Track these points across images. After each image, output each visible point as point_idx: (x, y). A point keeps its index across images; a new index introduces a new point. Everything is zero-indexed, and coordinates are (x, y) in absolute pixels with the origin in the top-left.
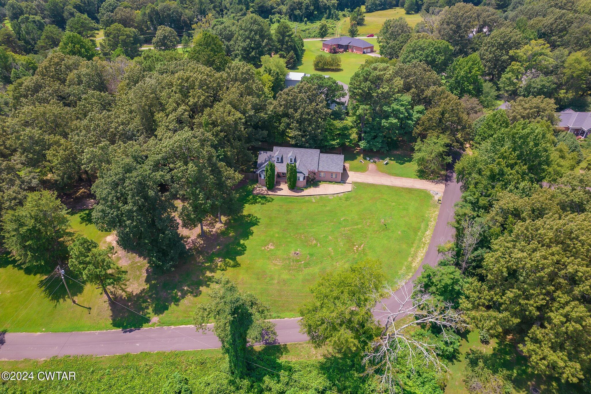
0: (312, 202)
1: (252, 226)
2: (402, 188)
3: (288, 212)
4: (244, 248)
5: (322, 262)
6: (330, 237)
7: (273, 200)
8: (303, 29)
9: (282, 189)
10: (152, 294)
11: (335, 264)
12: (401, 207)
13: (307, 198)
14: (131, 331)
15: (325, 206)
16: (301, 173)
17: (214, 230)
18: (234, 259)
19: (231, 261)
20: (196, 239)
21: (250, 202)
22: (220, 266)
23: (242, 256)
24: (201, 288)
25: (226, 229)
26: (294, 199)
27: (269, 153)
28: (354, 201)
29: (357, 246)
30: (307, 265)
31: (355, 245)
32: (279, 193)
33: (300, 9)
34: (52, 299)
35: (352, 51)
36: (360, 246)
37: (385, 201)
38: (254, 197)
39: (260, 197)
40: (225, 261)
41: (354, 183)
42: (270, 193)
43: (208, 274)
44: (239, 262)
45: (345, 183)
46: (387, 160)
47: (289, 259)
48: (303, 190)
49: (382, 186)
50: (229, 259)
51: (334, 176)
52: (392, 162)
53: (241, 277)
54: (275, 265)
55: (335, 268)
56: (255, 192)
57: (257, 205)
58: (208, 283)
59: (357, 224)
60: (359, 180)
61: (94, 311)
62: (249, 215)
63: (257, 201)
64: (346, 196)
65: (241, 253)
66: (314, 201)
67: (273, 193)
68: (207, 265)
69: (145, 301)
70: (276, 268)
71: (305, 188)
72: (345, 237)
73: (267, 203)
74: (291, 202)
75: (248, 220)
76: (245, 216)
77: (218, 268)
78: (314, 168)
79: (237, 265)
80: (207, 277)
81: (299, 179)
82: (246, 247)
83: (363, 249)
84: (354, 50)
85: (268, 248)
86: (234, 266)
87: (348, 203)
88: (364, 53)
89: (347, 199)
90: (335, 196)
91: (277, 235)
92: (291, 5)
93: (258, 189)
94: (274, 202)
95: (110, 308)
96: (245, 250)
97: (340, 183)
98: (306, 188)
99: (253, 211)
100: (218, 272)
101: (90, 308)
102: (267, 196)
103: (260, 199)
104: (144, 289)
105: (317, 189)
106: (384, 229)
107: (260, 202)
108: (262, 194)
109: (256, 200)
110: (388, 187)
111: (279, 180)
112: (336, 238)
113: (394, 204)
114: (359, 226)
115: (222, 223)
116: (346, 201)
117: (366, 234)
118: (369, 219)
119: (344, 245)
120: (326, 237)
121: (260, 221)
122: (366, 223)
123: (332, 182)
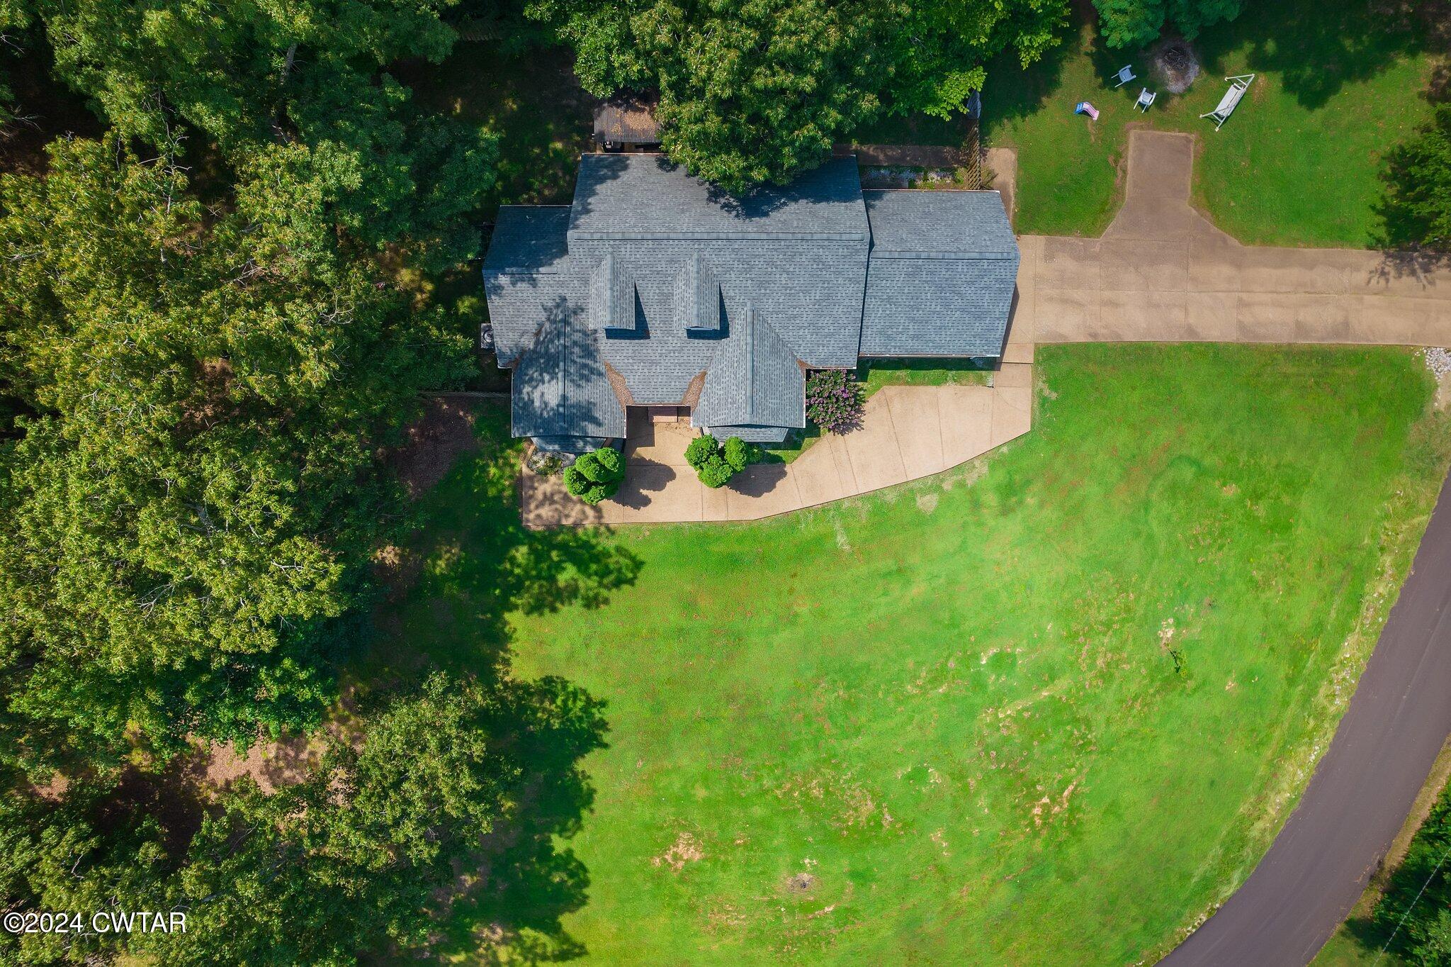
0: (837, 554)
4: (579, 874)
9: (672, 475)
13: (806, 526)
18: (553, 929)
19: (543, 938)
21: (528, 599)
29: (1046, 800)
31: (1036, 796)
32: (663, 505)
36: (1058, 797)
38: (537, 558)
40: (518, 939)
41: (1046, 358)
42: (614, 515)
44: (578, 937)
45: (998, 365)
48: (778, 465)
50: (535, 926)
52: (1268, 87)
54: (723, 931)
56: (531, 521)
57: (566, 612)
59: (1052, 674)
60: (1072, 326)
62: (548, 680)
65: (572, 898)
66: (842, 541)
70: (728, 941)
72: (998, 760)
73: (615, 597)
76: (527, 691)
82: (581, 866)
83: (1072, 809)
85: (677, 860)
86: (563, 956)
90: (947, 484)
91: (701, 793)
93: (539, 488)
94: (646, 581)
96: (586, 883)
97: (969, 366)
98: (796, 440)
99: (558, 653)
102: (604, 543)
103: (571, 570)
106: (1167, 680)
107: (574, 591)
108: (571, 530)
114: (1063, 684)
117: (1089, 727)
118: (1108, 625)
119: (992, 807)
120: (918, 775)
121: (608, 714)
122: (1093, 655)
123: (924, 366)
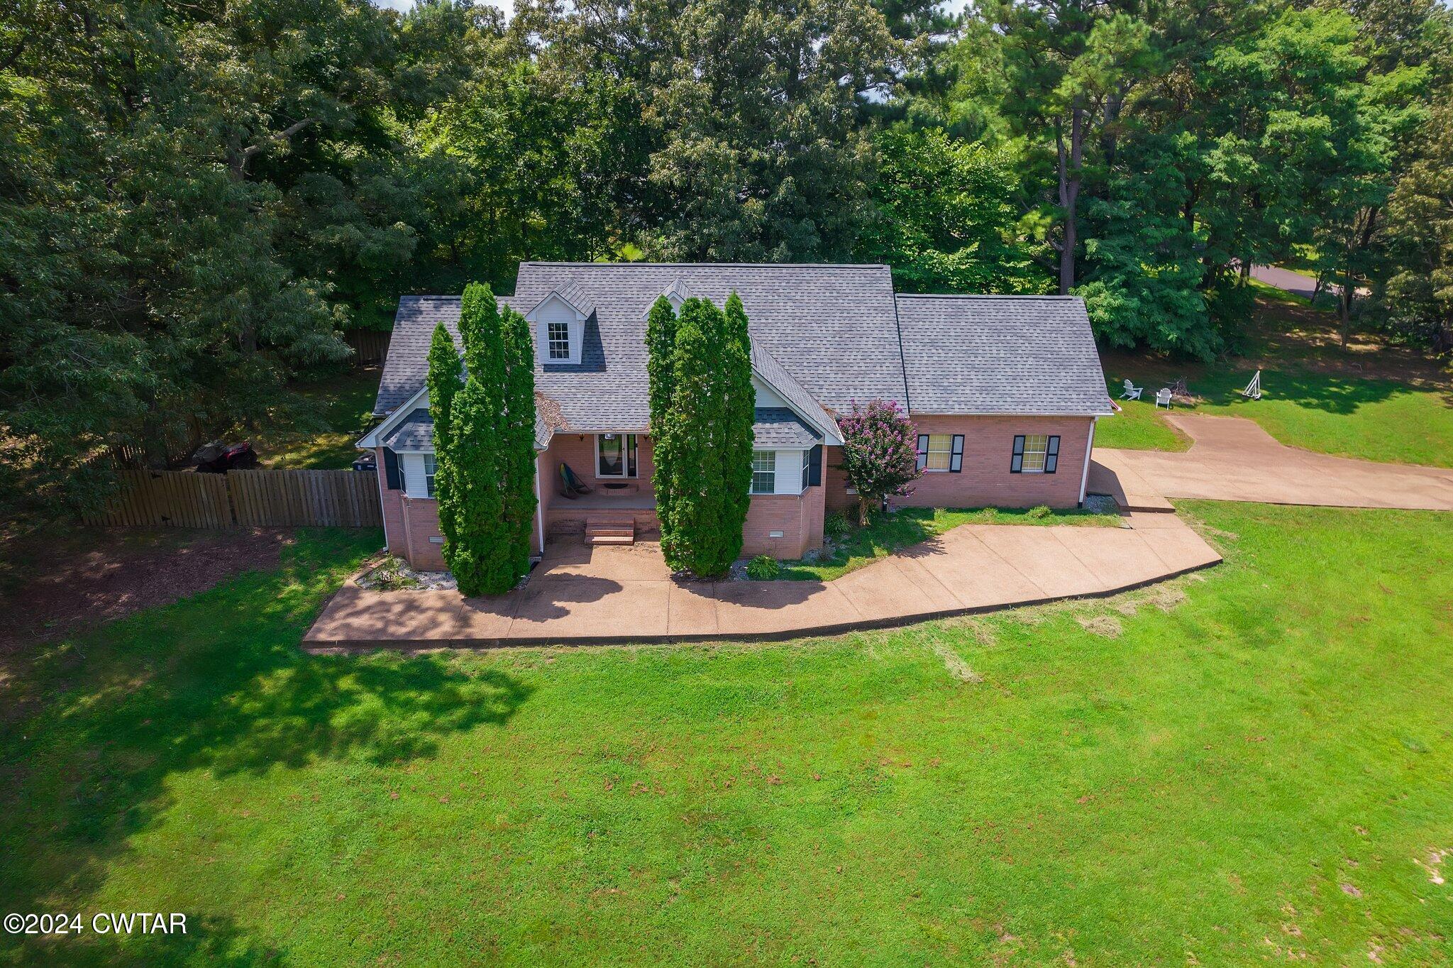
0: (948, 685)
7: (518, 694)
9: (613, 587)
15: (1111, 714)
16: (785, 414)
21: (244, 746)
26: (747, 666)
28: (1320, 641)
32: (583, 617)
38: (305, 683)
39: (371, 678)
42: (488, 624)
45: (1121, 511)
48: (814, 584)
51: (1033, 463)
56: (328, 630)
57: (322, 768)
63: (340, 719)
64: (1212, 599)
67: (525, 628)
71: (824, 561)
73: (450, 743)
74: (723, 702)
81: (767, 482)
87: (1290, 658)
93: (369, 598)
94: (526, 721)
97: (1080, 509)
98: (835, 560)
99: (256, 859)
102: (461, 661)
103: (370, 702)
105: (933, 561)
107: (363, 731)
108: (405, 644)
109: (320, 714)
111: (574, 512)
116: (1252, 640)
123: (1022, 510)
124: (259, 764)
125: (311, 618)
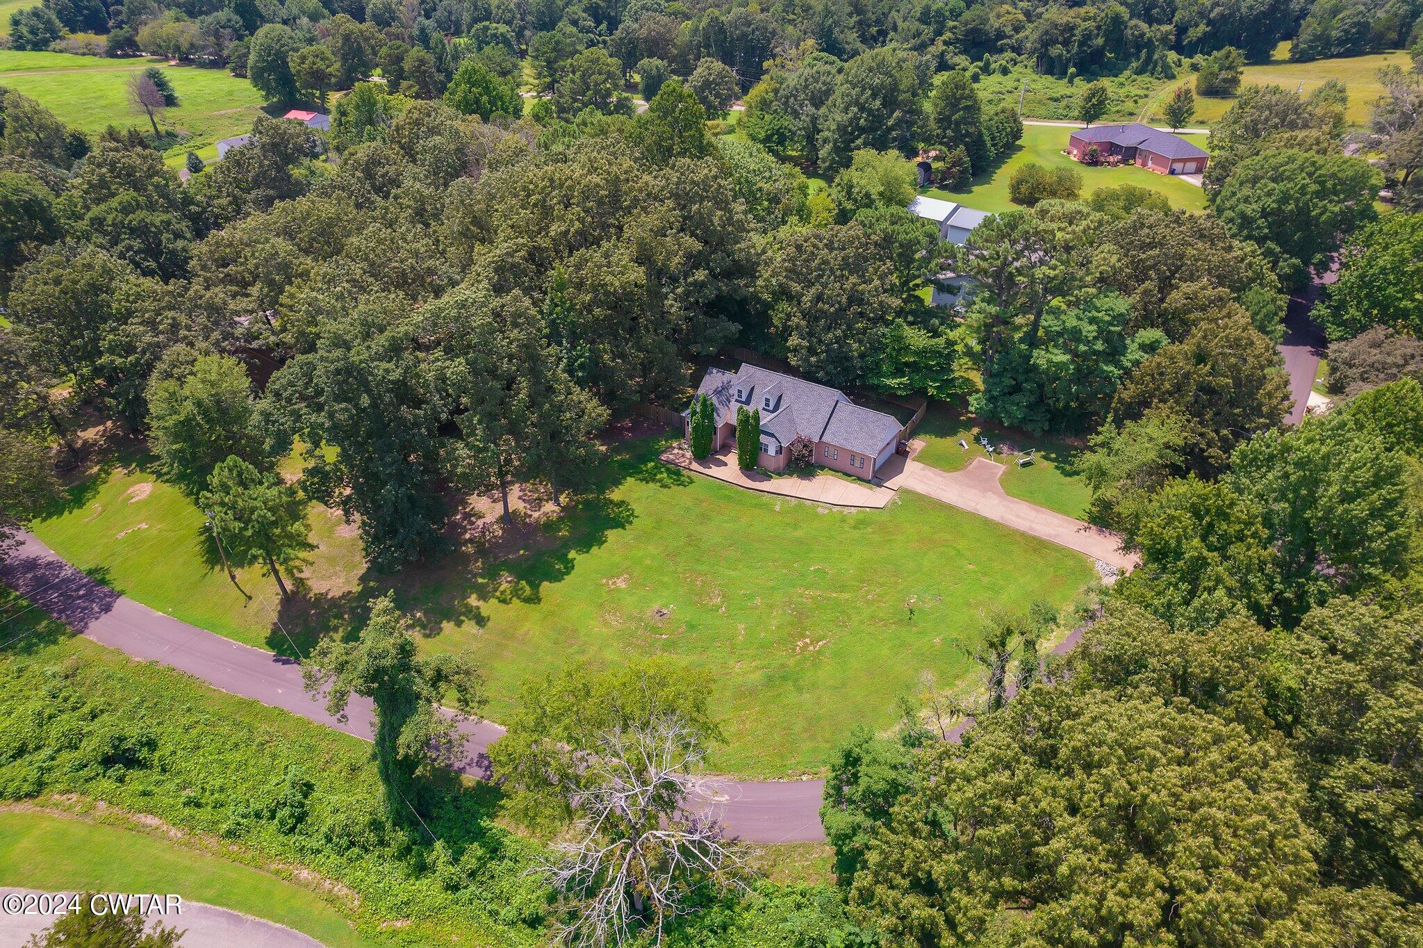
0: (771, 511)
1: (612, 528)
2: (1023, 534)
3: (704, 518)
4: (569, 566)
5: (705, 649)
6: (758, 601)
7: (692, 482)
8: (1055, 95)
9: (726, 464)
10: (357, 607)
11: (731, 663)
12: (986, 580)
13: (766, 498)
14: (285, 662)
15: (796, 526)
16: (772, 435)
17: (536, 515)
18: (535, 587)
19: (528, 588)
20: (492, 524)
21: (641, 476)
22: (502, 593)
23: (556, 585)
24: (445, 624)
25: (560, 519)
26: (737, 492)
27: (728, 376)
28: (873, 533)
29: (808, 640)
30: (670, 646)
31: (804, 637)
32: (715, 471)
33: (1066, 43)
34: (206, 562)
35: (1144, 165)
36: (815, 641)
37: (953, 553)
38: (656, 467)
39: (668, 471)
40: (517, 583)
41: (904, 492)
42: (695, 466)
43: (473, 601)
44: (542, 594)
45: (880, 486)
46: (1036, 456)
47: (641, 620)
48: (769, 478)
49: (973, 516)
50: (528, 582)
51: (857, 464)
52: (1046, 463)
53: (527, 625)
54: (606, 624)
55: (727, 674)
56: (664, 457)
57: (651, 485)
58: (462, 618)
59: (842, 588)
60: (920, 488)
61: (254, 606)
62: (623, 502)
63: (658, 477)
64: (861, 516)
65: (557, 577)
66: (777, 508)
67: (701, 469)
68: (480, 580)
69: (339, 616)
70: (605, 630)
71: (778, 474)
72: (793, 610)
73: (674, 488)
74: (728, 498)
75: (612, 512)
76: (611, 502)
77: (498, 594)
78: (811, 431)
79: (534, 599)
80: (467, 605)
81: (766, 450)
82: (573, 567)
83: (819, 652)
84: (1150, 163)
85: (614, 583)
86: (528, 600)
87: (856, 534)
88: (1172, 172)
89: (859, 524)
90: (835, 509)
91: (648, 562)
92: (1046, 33)
93: (676, 451)
94: (691, 488)
95: (279, 608)
96: (568, 573)
97: (869, 482)
98: (780, 474)
99: (635, 496)
100: (493, 601)
101: (250, 598)
102: (684, 472)
103: (665, 475)
104: (350, 592)
105: (805, 483)
106: (902, 620)
107: (660, 481)
108: (676, 465)
109: (656, 474)
110: (987, 523)
111: (730, 442)
112: (771, 606)
113: (971, 567)
114: (846, 596)
115: (559, 505)
116: (855, 528)
117: (849, 619)
118: (882, 585)
119: (778, 628)
120: (750, 597)
121: (635, 521)
122: (868, 592)
123: (850, 476)
124: (641, 480)
125: (663, 452)
